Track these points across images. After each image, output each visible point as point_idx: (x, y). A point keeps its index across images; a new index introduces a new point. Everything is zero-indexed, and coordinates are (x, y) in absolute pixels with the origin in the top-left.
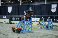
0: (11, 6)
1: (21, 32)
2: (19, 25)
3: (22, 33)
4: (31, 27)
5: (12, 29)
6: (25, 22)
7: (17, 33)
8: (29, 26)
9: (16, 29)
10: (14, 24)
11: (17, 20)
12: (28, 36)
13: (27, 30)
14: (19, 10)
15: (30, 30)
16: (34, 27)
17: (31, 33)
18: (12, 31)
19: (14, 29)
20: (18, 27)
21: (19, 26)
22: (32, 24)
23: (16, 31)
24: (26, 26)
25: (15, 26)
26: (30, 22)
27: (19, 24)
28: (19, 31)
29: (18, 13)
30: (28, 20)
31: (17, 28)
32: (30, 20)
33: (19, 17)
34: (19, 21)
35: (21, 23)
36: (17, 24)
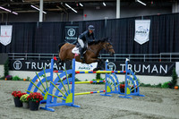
0: (9, 24)
1: (41, 106)
2: (36, 83)
4: (73, 91)
5: (12, 97)
6: (55, 76)
7: (28, 108)
8: (68, 87)
9: (26, 96)
11: (30, 69)
14: (34, 38)
15: (69, 100)
16: (82, 91)
17: (74, 109)
18: (13, 104)
19: (19, 97)
20: (32, 91)
21: (33, 88)
22: (77, 80)
23: (24, 105)
24: (57, 86)
25: (22, 87)
26: (71, 76)
27: (35, 80)
28: (35, 103)
29: (33, 45)
30: (62, 69)
31: (28, 93)
32: (69, 67)
33: (36, 60)
34: (34, 70)
35: (41, 78)
36: (27, 80)
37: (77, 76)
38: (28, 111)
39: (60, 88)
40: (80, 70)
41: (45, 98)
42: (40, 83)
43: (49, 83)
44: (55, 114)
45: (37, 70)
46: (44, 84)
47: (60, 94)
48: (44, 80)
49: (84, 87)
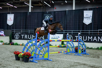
1: (30, 60)
2: (27, 47)
3: (32, 62)
4: (48, 51)
5: (14, 55)
7: (23, 61)
8: (45, 49)
9: (22, 54)
10: (17, 45)
12: (42, 66)
13: (40, 56)
15: (46, 56)
16: (53, 51)
17: (49, 62)
19: (18, 55)
20: (25, 51)
22: (50, 45)
24: (39, 49)
25: (20, 49)
26: (47, 43)
28: (27, 58)
29: (26, 25)
30: (42, 39)
31: (23, 52)
32: (46, 38)
33: (27, 34)
34: (26, 39)
35: (30, 44)
36: (22, 45)
37: (51, 43)
38: (23, 62)
39: (41, 49)
40: (52, 40)
42: (30, 47)
43: (34, 47)
44: (38, 64)
45: (28, 39)
46: (32, 47)
47: (41, 53)
48: (32, 45)
49: (54, 49)
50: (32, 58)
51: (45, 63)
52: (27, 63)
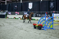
0: (31, 2)
1: (42, 28)
3: (43, 29)
9: (37, 25)
10: (34, 20)
12: (49, 32)
13: (48, 26)
14: (39, 6)
18: (33, 27)
25: (36, 22)
27: (40, 20)
31: (38, 24)
32: (51, 16)
36: (38, 20)
37: (54, 19)
38: (38, 30)
41: (44, 26)
42: (42, 21)
43: (45, 21)
50: (43, 27)
51: (51, 31)
52: (40, 30)
